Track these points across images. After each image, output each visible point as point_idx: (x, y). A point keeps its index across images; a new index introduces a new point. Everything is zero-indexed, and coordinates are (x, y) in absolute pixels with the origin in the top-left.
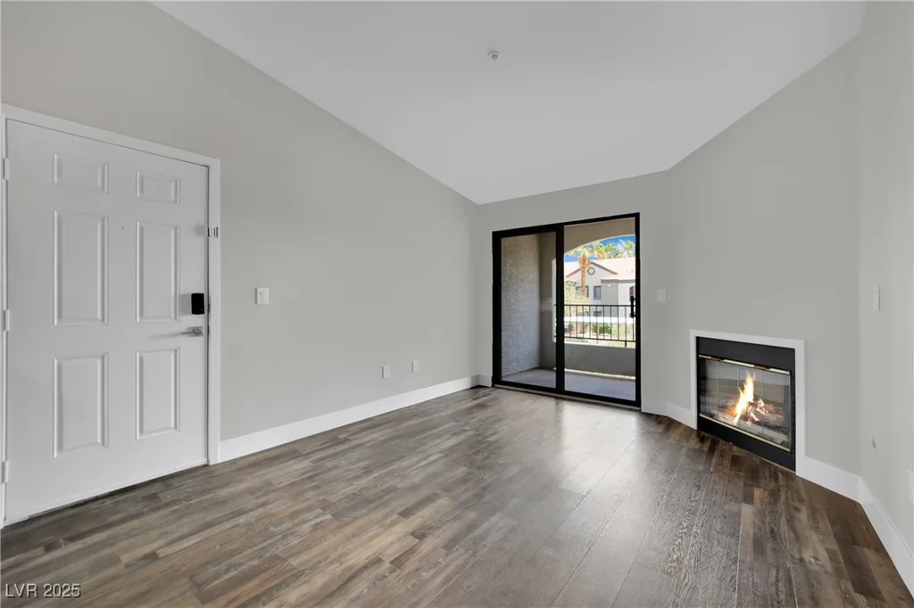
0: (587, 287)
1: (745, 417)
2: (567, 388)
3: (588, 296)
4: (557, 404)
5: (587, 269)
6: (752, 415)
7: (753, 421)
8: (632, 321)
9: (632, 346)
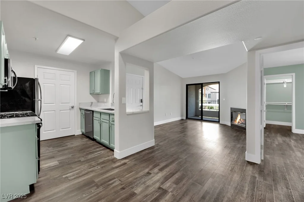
0: (206, 94)
1: (239, 122)
2: (203, 119)
3: (206, 97)
4: (201, 123)
5: (206, 89)
6: (240, 122)
7: (240, 123)
8: (218, 105)
9: (218, 111)
